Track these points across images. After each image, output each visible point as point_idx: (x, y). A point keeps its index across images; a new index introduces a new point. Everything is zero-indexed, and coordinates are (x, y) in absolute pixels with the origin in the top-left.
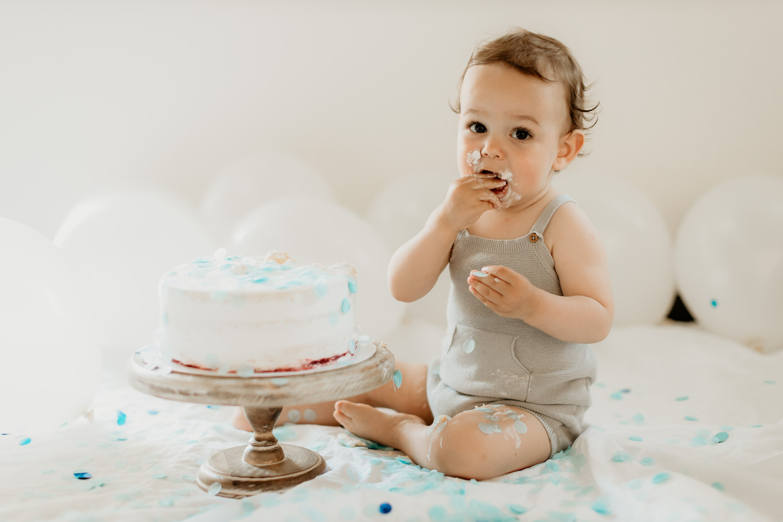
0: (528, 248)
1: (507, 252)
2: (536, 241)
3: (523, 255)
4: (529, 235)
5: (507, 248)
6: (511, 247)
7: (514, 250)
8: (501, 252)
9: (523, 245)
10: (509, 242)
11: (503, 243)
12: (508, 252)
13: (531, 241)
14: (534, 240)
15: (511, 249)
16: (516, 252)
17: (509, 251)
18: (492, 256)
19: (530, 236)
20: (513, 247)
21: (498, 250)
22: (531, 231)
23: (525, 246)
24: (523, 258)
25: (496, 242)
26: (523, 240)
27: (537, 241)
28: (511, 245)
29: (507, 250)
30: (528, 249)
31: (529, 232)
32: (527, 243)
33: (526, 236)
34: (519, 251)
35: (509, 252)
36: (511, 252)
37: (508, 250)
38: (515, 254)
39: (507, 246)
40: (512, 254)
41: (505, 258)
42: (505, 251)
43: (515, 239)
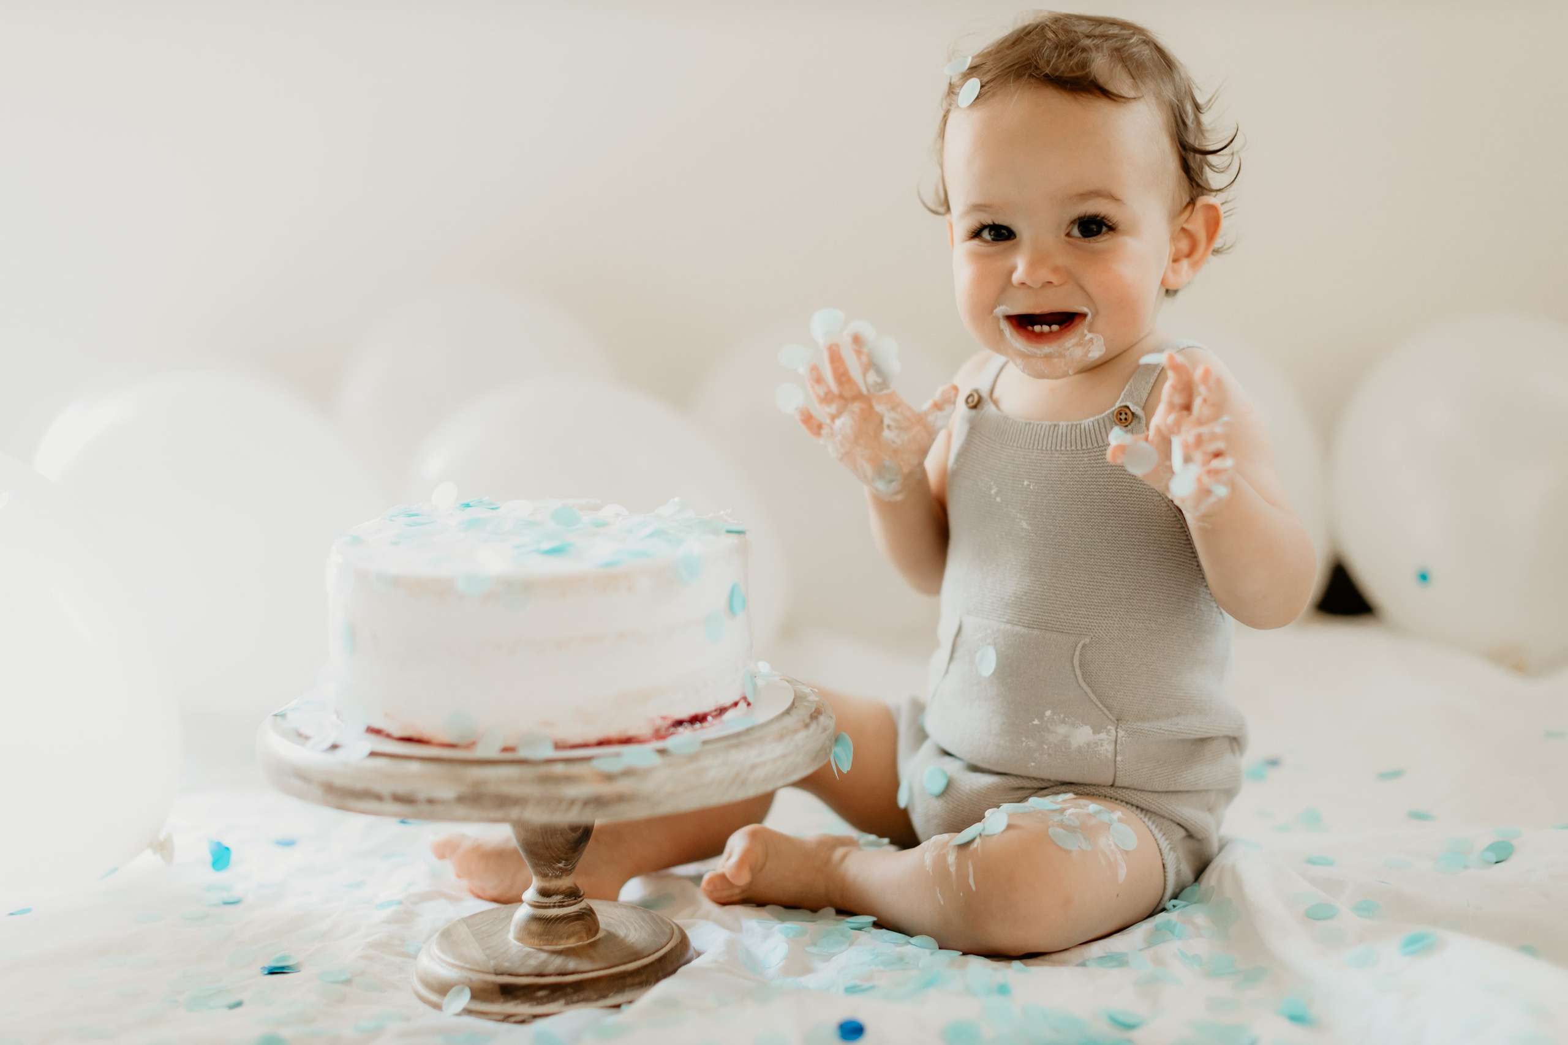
1: (1063, 448)
2: (1130, 424)
4: (1113, 413)
5: (1064, 439)
6: (1073, 437)
7: (1080, 443)
8: (1052, 448)
9: (1100, 433)
10: (1070, 426)
11: (1056, 428)
12: (1066, 447)
13: (1118, 423)
14: (1123, 421)
15: (1074, 441)
16: (1084, 447)
17: (1069, 444)
18: (1034, 458)
19: (1115, 414)
20: (1078, 438)
21: (1045, 443)
23: (1104, 435)
24: (1100, 461)
25: (1042, 426)
26: (1101, 421)
27: (1131, 422)
28: (1073, 432)
29: (1064, 443)
31: (1114, 405)
32: (1108, 426)
33: (1107, 412)
34: (1090, 446)
35: (1068, 449)
36: (1074, 449)
37: (1066, 443)
38: (1081, 452)
39: (1064, 434)
40: (1075, 452)
41: (1059, 462)
42: (1060, 445)
43: (1083, 422)
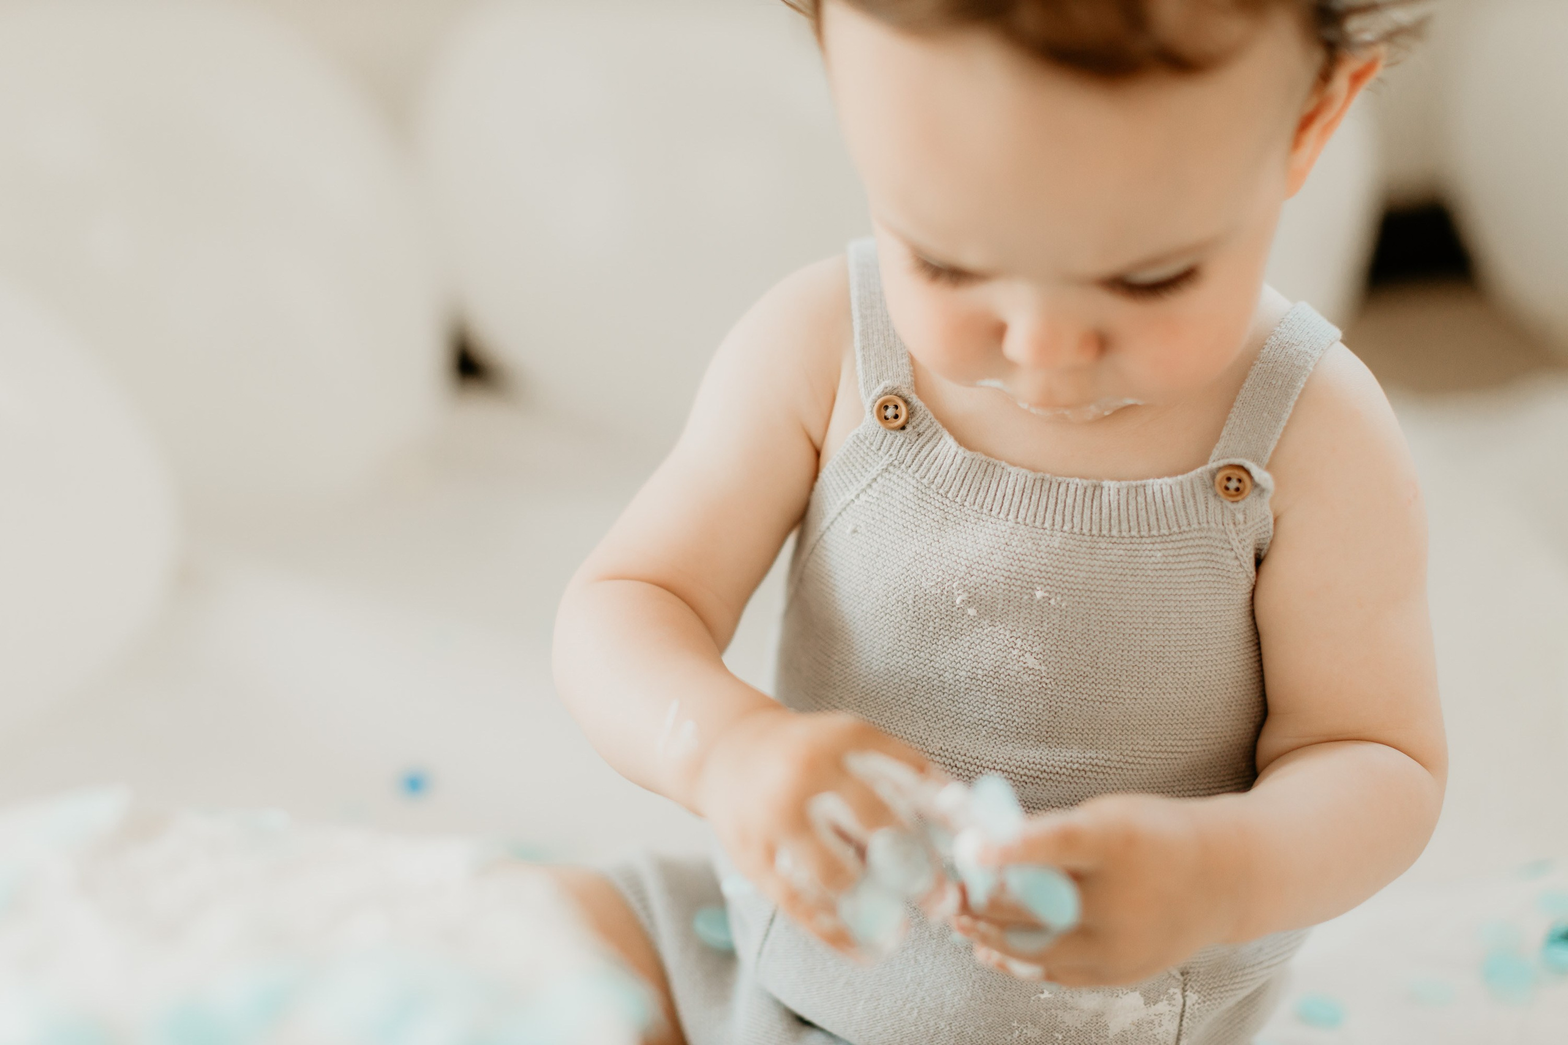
0: (1203, 519)
1: (1115, 532)
2: (1245, 498)
3: (1180, 545)
4: (1210, 472)
5: (1115, 514)
6: (1133, 511)
7: (1145, 524)
8: (1091, 530)
9: (1185, 507)
10: (1125, 491)
11: (1097, 493)
12: (1120, 530)
13: (1219, 493)
14: (1233, 491)
15: (1133, 519)
16: (1154, 532)
17: (1125, 526)
18: (1056, 546)
19: (1214, 476)
20: (1143, 513)
21: (1077, 520)
22: (1216, 453)
23: (1191, 510)
24: (1184, 559)
26: (1186, 487)
27: (1249, 495)
28: (1133, 503)
29: (1114, 522)
30: (1205, 525)
32: (1200, 497)
33: (1197, 471)
34: (1165, 531)
35: (1124, 534)
36: (1134, 533)
37: (1120, 522)
38: (1148, 541)
39: (1114, 505)
40: (1138, 541)
41: (1108, 558)
42: (1107, 527)
43: (1151, 481)
